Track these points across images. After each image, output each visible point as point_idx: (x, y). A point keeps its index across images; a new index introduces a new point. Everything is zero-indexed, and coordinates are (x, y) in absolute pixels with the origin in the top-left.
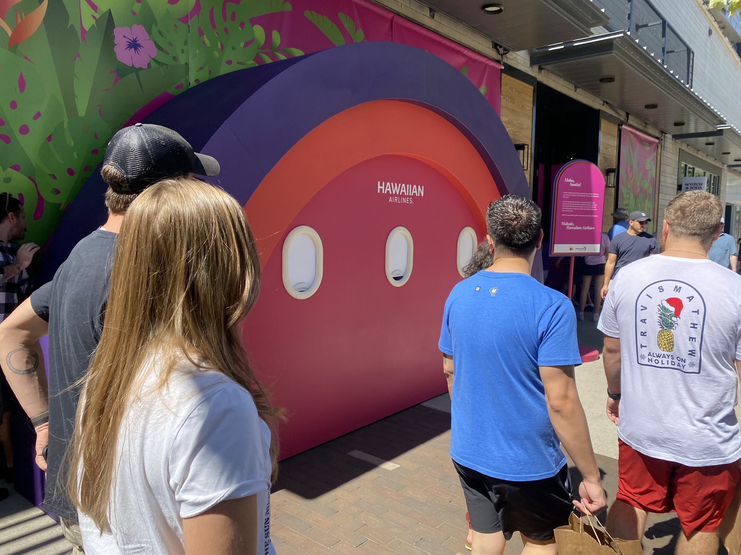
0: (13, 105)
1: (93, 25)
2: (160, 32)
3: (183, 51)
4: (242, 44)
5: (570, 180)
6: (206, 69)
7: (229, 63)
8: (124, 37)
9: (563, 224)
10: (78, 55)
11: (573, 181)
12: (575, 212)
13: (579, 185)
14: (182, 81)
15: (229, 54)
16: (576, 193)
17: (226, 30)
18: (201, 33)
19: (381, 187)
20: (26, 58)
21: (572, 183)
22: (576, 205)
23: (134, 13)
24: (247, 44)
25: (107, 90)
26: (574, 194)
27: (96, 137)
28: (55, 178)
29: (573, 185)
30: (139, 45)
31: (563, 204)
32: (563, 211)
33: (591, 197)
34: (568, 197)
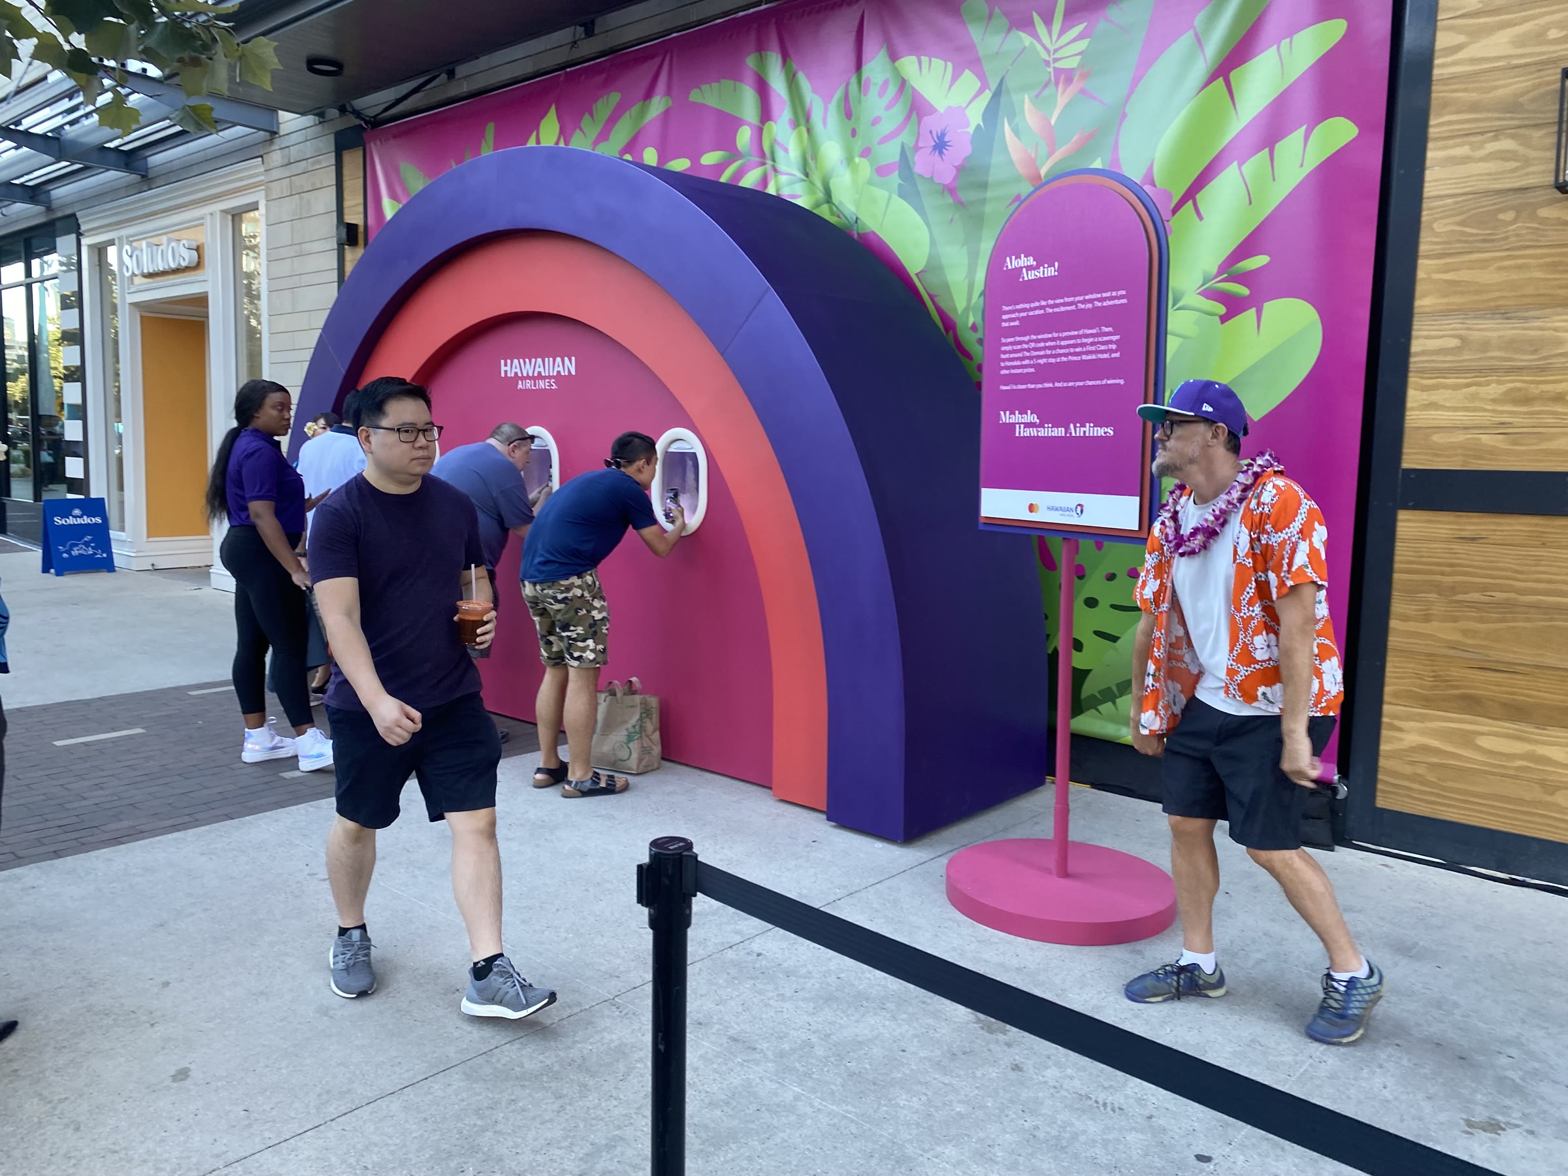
5: (1024, 261)
9: (1006, 417)
11: (1031, 261)
12: (1044, 372)
13: (1050, 272)
16: (1043, 303)
21: (1028, 268)
22: (1045, 348)
26: (1035, 308)
29: (1032, 275)
31: (1003, 348)
32: (1004, 372)
33: (1095, 308)
34: (1017, 323)
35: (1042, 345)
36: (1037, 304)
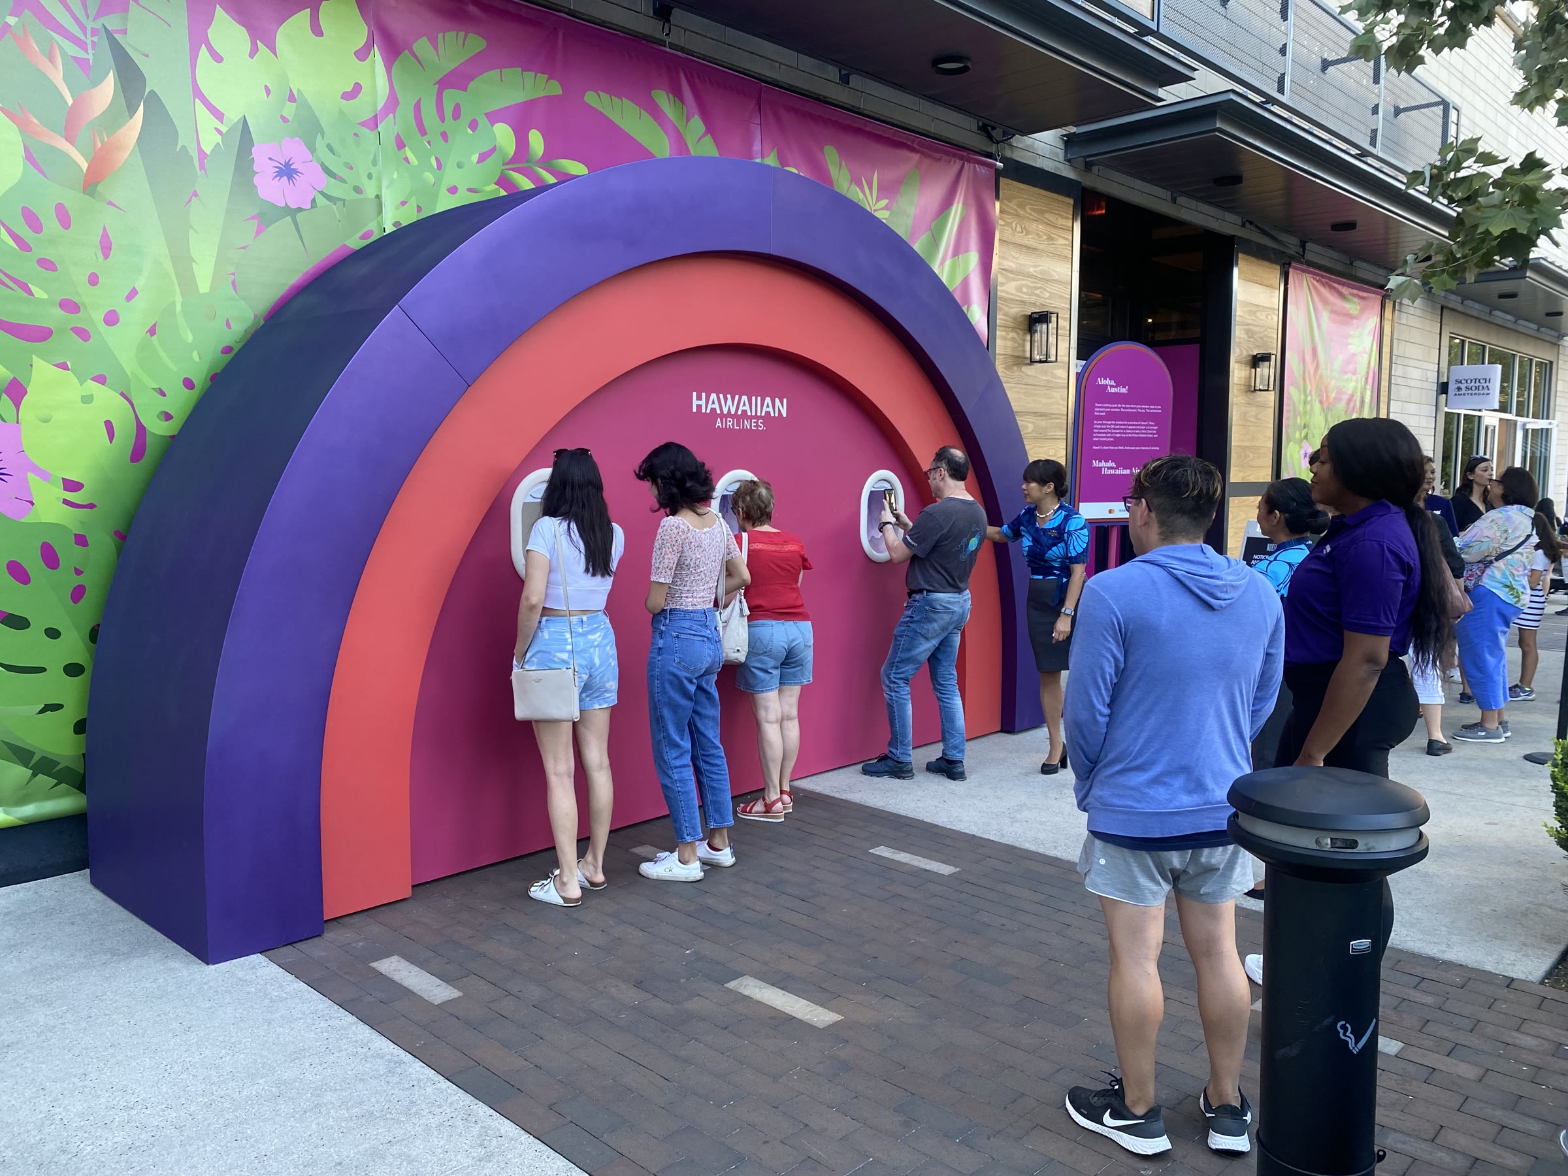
0: (93, 280)
1: (218, 143)
2: (330, 147)
3: (370, 176)
4: (475, 157)
5: (1108, 382)
6: (413, 203)
7: (453, 190)
8: (270, 159)
9: (1096, 463)
10: (195, 194)
11: (1113, 383)
12: (1118, 441)
13: (1124, 390)
14: (372, 226)
15: (451, 176)
16: (1119, 406)
17: (444, 136)
18: (400, 145)
19: (699, 402)
20: (110, 203)
21: (1112, 386)
22: (1120, 429)
23: (285, 120)
24: (483, 157)
25: (244, 248)
26: (1115, 408)
27: (228, 325)
28: (163, 394)
29: (1113, 390)
30: (295, 171)
31: (1095, 426)
32: (1095, 439)
33: (1146, 413)
34: (1104, 414)
35: (1118, 427)
36: (1116, 406)
